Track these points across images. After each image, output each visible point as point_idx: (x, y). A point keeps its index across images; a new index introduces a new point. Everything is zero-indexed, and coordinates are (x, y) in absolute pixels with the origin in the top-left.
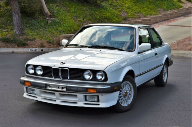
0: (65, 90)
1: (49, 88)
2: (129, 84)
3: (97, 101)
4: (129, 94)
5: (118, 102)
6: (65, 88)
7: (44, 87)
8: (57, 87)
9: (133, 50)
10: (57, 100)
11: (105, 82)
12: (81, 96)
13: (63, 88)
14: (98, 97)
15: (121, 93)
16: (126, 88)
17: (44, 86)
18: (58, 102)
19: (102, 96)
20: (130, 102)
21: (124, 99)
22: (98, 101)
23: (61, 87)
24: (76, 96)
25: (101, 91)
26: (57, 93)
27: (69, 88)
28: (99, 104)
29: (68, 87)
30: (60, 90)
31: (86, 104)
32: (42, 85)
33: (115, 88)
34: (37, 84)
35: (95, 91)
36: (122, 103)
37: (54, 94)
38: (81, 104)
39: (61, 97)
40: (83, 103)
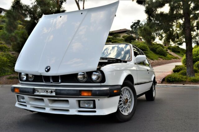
0: (54, 94)
1: (37, 93)
2: (129, 90)
3: (92, 107)
4: (129, 102)
5: (118, 109)
6: (54, 91)
7: (32, 92)
8: (46, 91)
9: (130, 60)
10: (46, 108)
11: (102, 84)
12: (73, 101)
13: (52, 92)
14: (94, 101)
15: (121, 99)
16: (126, 94)
17: (32, 90)
18: (48, 111)
19: (99, 100)
20: (130, 110)
21: (124, 106)
22: (94, 107)
23: (50, 90)
24: (67, 101)
25: (97, 93)
26: (46, 99)
27: (59, 92)
28: (95, 112)
29: (57, 91)
30: (49, 94)
31: (79, 111)
32: (30, 90)
33: (115, 91)
34: (25, 90)
35: (90, 94)
36: (122, 111)
37: (42, 100)
38: (73, 112)
39: (51, 104)
40: (76, 110)
